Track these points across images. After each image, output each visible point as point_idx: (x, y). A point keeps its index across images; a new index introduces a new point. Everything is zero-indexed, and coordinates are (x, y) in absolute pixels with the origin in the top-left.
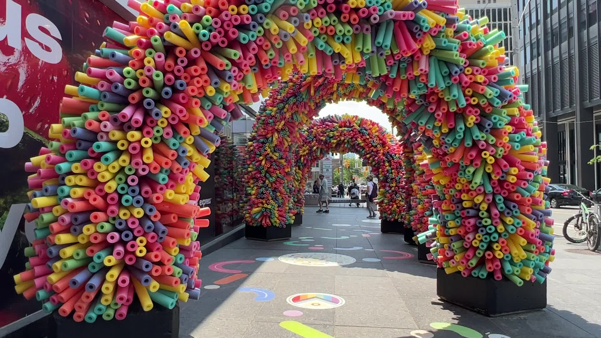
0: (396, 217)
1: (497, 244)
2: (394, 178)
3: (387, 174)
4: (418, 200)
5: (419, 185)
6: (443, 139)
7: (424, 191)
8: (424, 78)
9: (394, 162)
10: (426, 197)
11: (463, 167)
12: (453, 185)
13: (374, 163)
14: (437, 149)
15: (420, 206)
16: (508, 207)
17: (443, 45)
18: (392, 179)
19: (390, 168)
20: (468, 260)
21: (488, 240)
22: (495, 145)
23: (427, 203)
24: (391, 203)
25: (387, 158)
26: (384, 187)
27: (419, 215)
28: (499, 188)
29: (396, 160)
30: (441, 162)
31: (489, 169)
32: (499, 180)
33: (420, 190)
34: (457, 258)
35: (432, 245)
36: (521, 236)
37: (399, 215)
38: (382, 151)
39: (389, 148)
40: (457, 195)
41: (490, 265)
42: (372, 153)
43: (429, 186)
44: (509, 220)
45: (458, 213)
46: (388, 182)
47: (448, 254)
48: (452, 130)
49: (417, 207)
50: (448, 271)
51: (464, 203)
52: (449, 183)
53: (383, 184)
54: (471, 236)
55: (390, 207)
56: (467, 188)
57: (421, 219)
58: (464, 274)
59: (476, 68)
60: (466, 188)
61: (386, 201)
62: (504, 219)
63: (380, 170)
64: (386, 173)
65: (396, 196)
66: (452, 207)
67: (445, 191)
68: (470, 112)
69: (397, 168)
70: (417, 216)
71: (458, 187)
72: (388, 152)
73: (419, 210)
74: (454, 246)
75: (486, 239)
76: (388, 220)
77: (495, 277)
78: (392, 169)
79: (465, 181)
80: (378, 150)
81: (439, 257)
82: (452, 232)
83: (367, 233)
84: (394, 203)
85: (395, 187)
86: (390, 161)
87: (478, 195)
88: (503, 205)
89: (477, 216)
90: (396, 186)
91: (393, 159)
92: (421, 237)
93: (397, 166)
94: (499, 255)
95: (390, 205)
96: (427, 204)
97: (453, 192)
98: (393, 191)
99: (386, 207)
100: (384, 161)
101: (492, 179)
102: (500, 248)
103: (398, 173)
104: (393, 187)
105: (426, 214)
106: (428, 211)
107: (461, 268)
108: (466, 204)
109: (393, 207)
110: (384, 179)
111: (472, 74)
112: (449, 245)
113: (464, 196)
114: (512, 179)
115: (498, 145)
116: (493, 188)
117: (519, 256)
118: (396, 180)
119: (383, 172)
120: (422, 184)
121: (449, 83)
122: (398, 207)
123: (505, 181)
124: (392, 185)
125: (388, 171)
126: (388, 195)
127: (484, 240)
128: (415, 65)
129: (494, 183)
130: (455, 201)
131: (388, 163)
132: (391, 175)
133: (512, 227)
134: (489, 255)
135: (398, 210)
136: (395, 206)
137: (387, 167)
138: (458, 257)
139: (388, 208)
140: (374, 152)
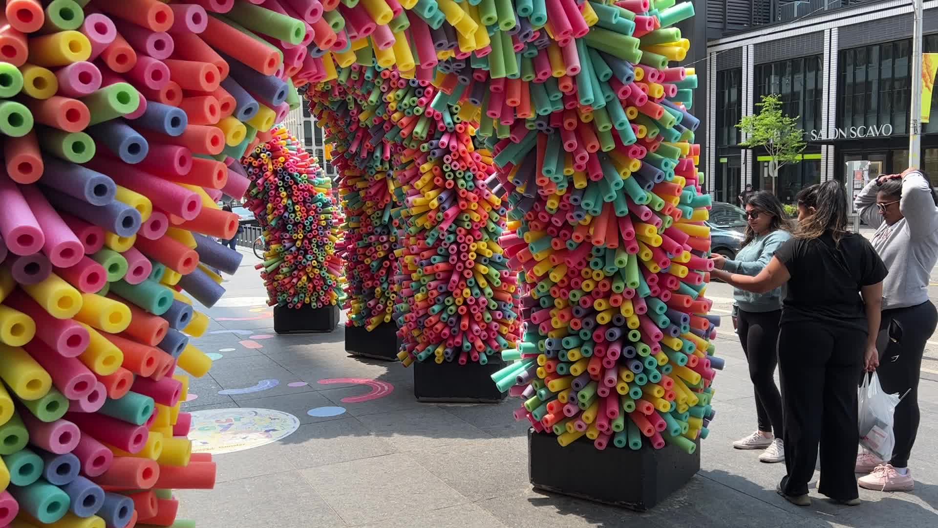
0: (307, 299)
1: (658, 388)
2: (300, 223)
3: (286, 214)
4: (413, 284)
5: (417, 254)
6: (575, 200)
7: (429, 268)
8: (569, 83)
9: (299, 190)
10: (432, 278)
11: (598, 250)
12: (576, 283)
13: (254, 191)
14: (551, 216)
15: (419, 296)
16: (674, 321)
17: (614, 21)
18: (296, 224)
19: (290, 202)
20: (610, 422)
21: (645, 382)
22: (661, 214)
23: (435, 288)
24: (295, 272)
25: (283, 180)
26: (279, 241)
27: (418, 313)
28: (657, 288)
29: (302, 185)
30: (554, 240)
31: (647, 255)
32: (659, 274)
33: (422, 265)
34: (587, 418)
35: (526, 392)
36: (693, 369)
37: (312, 294)
38: (270, 167)
39: (286, 160)
40: (585, 302)
41: (649, 426)
42: (250, 170)
43: (438, 258)
44: (676, 343)
45: (585, 334)
46: (288, 232)
47: (569, 411)
48: (596, 185)
49: (413, 296)
50: (564, 441)
51: (598, 317)
52: (565, 280)
53: (277, 235)
54: (612, 375)
55: (295, 280)
56: (606, 289)
57: (421, 320)
58: (600, 444)
59: (652, 70)
60: (602, 289)
61: (285, 270)
62: (667, 342)
63: (270, 205)
64: (282, 211)
65: (304, 257)
66: (576, 324)
67: (555, 292)
68: (634, 153)
69: (304, 202)
70: (414, 315)
71: (588, 286)
72: (285, 169)
73: (419, 304)
74: (583, 397)
75: (641, 379)
76: (290, 306)
77: (655, 446)
78: (294, 204)
79: (602, 276)
80: (263, 164)
81: (547, 416)
82: (576, 370)
83: (247, 337)
84: (301, 273)
85: (302, 240)
86: (290, 187)
87: (624, 299)
88: (665, 318)
89: (624, 341)
90: (305, 237)
91: (297, 184)
92: (501, 378)
93: (305, 198)
94: (664, 406)
95: (293, 278)
96: (435, 292)
97: (576, 296)
98: (298, 249)
99: (286, 281)
100: (277, 187)
101: (650, 273)
102: (662, 394)
103: (307, 212)
104: (298, 239)
105: (433, 311)
106: (435, 304)
107: (592, 434)
108: (604, 318)
109: (300, 279)
110: (277, 223)
111: (645, 80)
112: (573, 395)
113: (600, 304)
114: (682, 272)
115: (666, 213)
116: (650, 287)
117: (686, 403)
118: (305, 226)
119: (274, 209)
120: (425, 254)
121: (608, 97)
122: (310, 280)
123: (669, 274)
124: (295, 236)
125: (286, 208)
126: (290, 257)
127: (637, 381)
128: (556, 56)
129: (652, 280)
130: (583, 312)
131: (285, 190)
132: (293, 215)
133: (681, 355)
134: (648, 408)
135: (311, 285)
136: (305, 278)
137: (285, 200)
138: (589, 415)
139: (290, 282)
140: (254, 167)
